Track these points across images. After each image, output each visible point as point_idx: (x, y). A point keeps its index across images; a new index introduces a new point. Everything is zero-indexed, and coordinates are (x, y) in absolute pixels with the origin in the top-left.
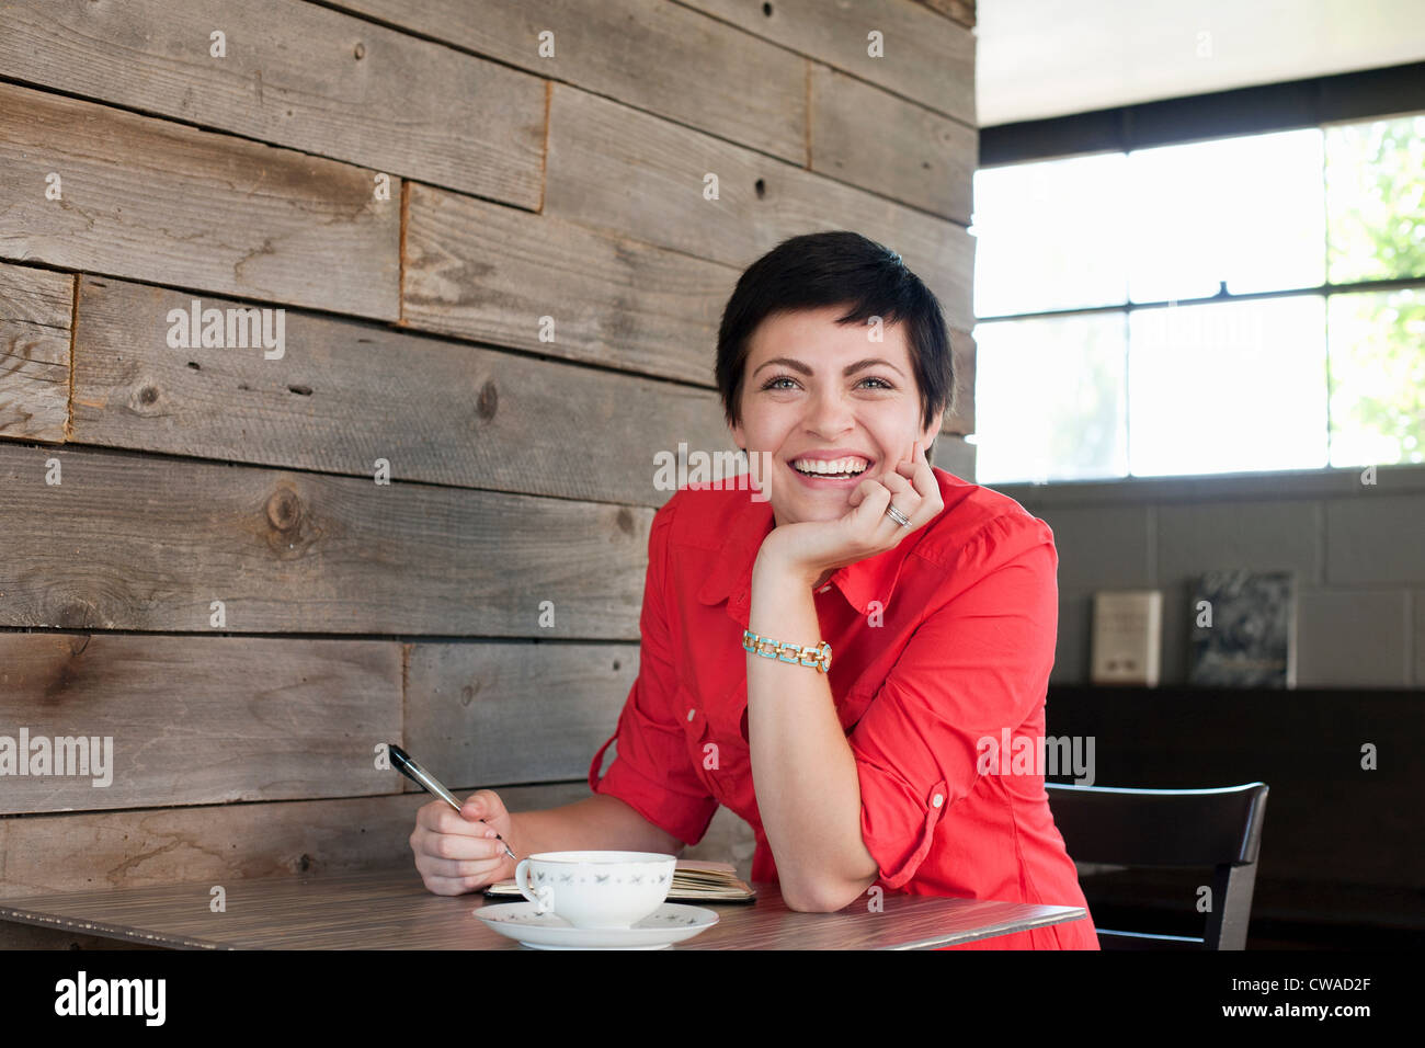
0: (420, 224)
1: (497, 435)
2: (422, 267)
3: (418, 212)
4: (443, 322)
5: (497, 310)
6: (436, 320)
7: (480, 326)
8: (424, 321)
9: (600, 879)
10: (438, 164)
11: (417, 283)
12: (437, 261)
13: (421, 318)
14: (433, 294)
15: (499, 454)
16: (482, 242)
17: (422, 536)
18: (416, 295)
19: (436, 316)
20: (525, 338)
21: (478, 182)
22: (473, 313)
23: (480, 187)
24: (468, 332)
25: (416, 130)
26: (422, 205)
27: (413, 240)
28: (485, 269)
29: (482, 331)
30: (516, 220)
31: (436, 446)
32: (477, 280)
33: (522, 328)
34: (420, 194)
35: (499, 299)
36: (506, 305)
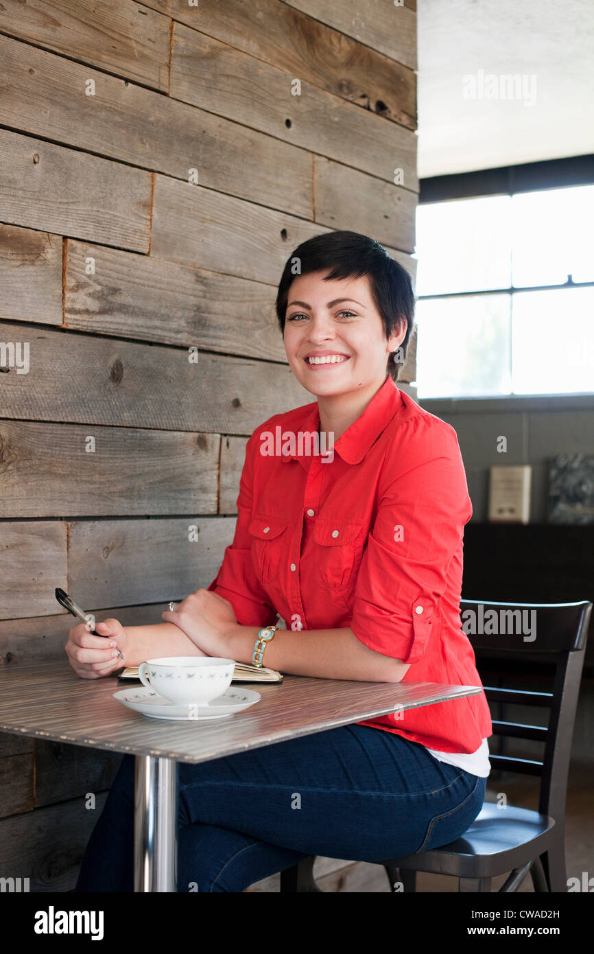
0: (74, 264)
1: (123, 392)
2: (76, 291)
3: (72, 257)
4: (89, 324)
5: (123, 316)
6: (85, 323)
7: (111, 326)
8: (77, 325)
9: (190, 676)
10: (85, 227)
11: (73, 301)
12: (86, 287)
13: (76, 322)
14: (83, 308)
15: (124, 404)
16: (114, 275)
17: (78, 456)
18: (73, 308)
19: (85, 321)
20: (140, 332)
21: (110, 237)
22: (108, 318)
23: (111, 240)
24: (105, 330)
25: (71, 206)
26: (75, 253)
27: (71, 274)
28: (115, 291)
29: (113, 329)
30: (134, 260)
31: (86, 401)
32: (110, 298)
33: (138, 327)
34: (74, 246)
35: (123, 309)
36: (128, 313)
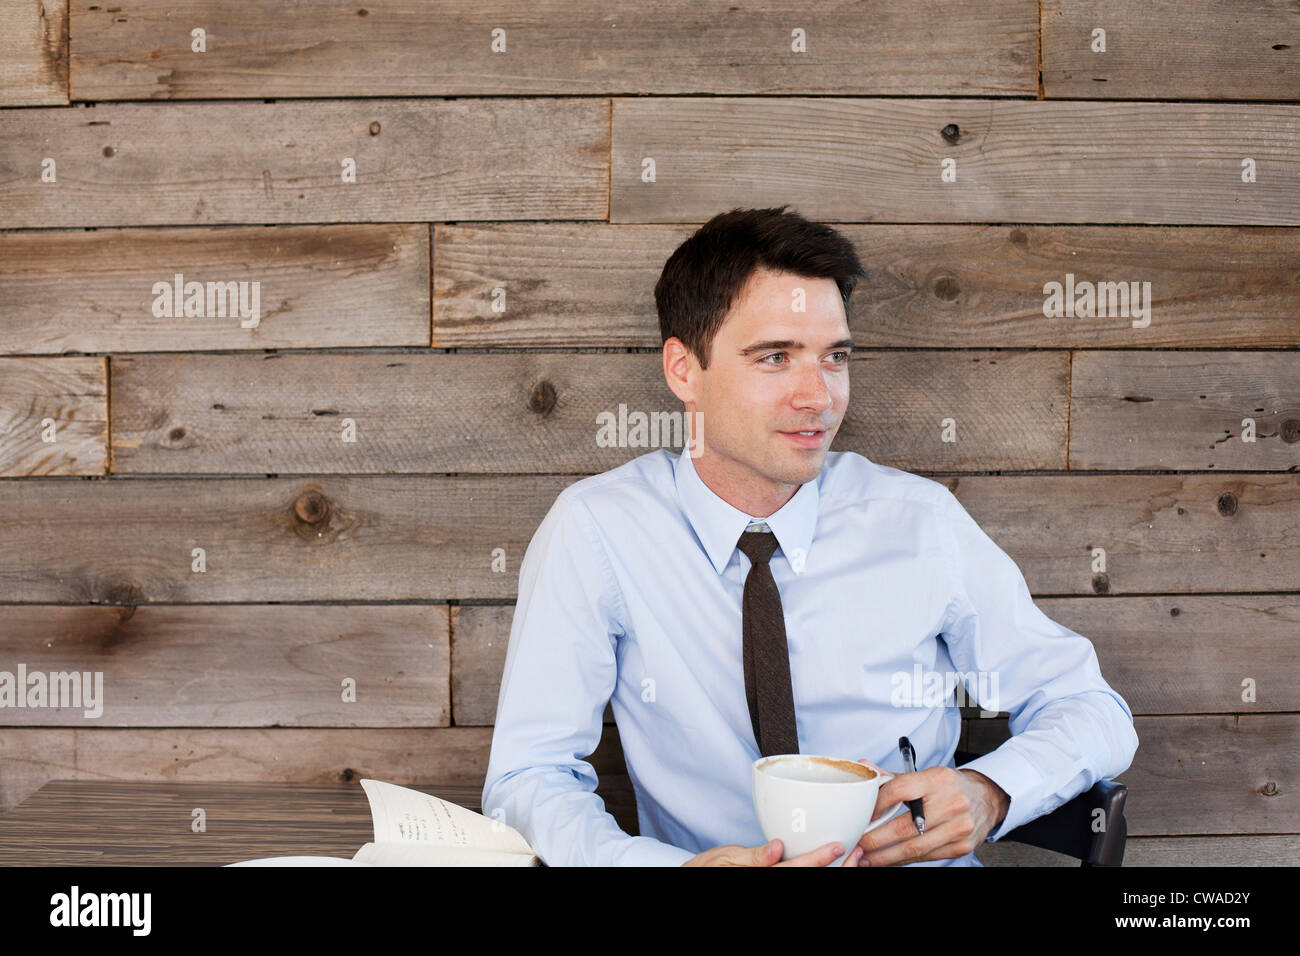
0: (446, 258)
1: (557, 426)
2: (454, 295)
3: (447, 250)
4: (482, 337)
5: (552, 318)
6: (474, 337)
7: (528, 335)
8: (458, 341)
10: (472, 203)
11: (449, 309)
12: (474, 287)
13: (454, 338)
14: (469, 316)
15: (561, 442)
16: (531, 261)
17: (466, 518)
18: (449, 320)
19: (474, 333)
20: (587, 337)
21: (524, 208)
22: (520, 324)
23: (526, 213)
24: (514, 341)
25: (445, 179)
26: (452, 243)
27: (442, 274)
28: (534, 284)
29: (531, 338)
30: (571, 234)
31: (481, 442)
32: (524, 296)
33: (584, 329)
34: (448, 234)
35: (548, 307)
36: (563, 311)
